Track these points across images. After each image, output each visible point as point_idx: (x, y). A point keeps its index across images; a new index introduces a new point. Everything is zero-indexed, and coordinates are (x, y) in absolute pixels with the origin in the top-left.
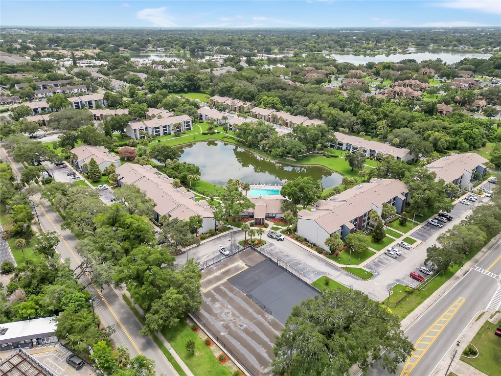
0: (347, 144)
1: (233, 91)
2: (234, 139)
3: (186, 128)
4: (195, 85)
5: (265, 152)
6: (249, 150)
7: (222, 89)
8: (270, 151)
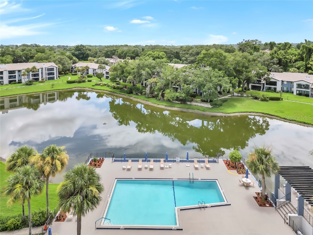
0: (282, 81)
1: (118, 52)
2: (108, 86)
3: (47, 76)
4: (83, 54)
5: (153, 97)
6: (128, 97)
7: (108, 52)
8: (163, 95)
